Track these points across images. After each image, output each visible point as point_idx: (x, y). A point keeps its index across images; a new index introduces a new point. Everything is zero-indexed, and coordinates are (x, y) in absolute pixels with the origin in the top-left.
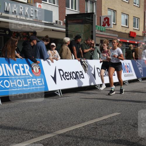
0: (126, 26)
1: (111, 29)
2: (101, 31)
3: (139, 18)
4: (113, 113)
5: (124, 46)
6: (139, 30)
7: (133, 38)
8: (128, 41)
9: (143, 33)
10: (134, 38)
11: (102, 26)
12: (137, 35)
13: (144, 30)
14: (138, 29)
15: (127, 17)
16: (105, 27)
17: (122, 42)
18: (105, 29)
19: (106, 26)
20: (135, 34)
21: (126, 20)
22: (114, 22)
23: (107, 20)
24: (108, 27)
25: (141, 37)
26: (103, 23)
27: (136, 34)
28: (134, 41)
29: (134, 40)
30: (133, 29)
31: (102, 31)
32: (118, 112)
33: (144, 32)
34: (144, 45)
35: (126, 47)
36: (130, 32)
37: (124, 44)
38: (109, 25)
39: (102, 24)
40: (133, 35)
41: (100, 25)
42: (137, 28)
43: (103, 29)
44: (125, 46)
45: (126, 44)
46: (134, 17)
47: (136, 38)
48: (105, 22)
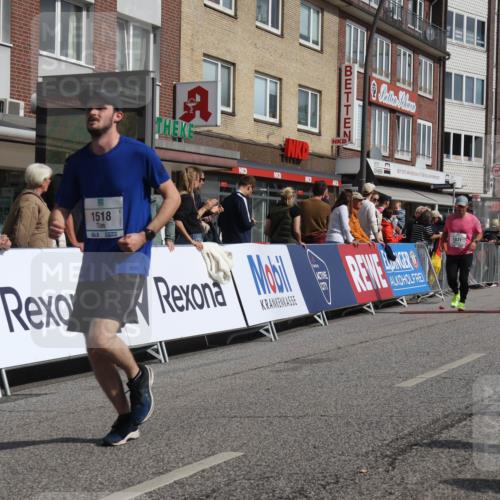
0: (272, 120)
1: (215, 130)
2: (174, 139)
3: (320, 92)
4: (214, 454)
5: (261, 193)
6: (319, 134)
7: (298, 161)
8: (277, 175)
9: (335, 145)
10: (303, 162)
11: (180, 121)
12: (310, 151)
13: (338, 135)
14: (316, 130)
15: (274, 85)
16: (193, 122)
17: (254, 180)
18: (190, 131)
19: (197, 120)
20: (303, 147)
21: (273, 99)
22: (228, 106)
24: (202, 122)
25: (328, 157)
26: (186, 108)
27: (306, 150)
28: (301, 173)
29: (302, 170)
30: (299, 130)
31: (180, 140)
32: (234, 451)
33: (339, 141)
34: (338, 188)
35: (269, 198)
36: (288, 141)
37: (264, 184)
38: (206, 116)
39: (180, 112)
40: (298, 151)
41: (174, 117)
42: (314, 125)
43: (183, 130)
44: (266, 192)
45: (272, 187)
46: (300, 86)
47: (309, 163)
48: (190, 105)
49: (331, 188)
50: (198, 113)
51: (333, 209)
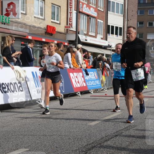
2: (2, 23)
3: (60, 7)
4: (17, 149)
5: (37, 47)
6: (60, 24)
7: (51, 35)
8: (44, 40)
9: (66, 29)
10: (53, 35)
11: (5, 16)
12: (56, 31)
13: (67, 24)
14: (59, 22)
15: (42, 3)
17: (34, 41)
18: (9, 20)
19: (11, 16)
20: (54, 29)
23: (11, 7)
24: (14, 17)
25: (63, 33)
26: (7, 11)
27: (55, 30)
28: (53, 39)
30: (52, 22)
31: (5, 24)
32: (25, 148)
33: (67, 27)
34: (67, 46)
35: (40, 49)
36: (47, 26)
37: (38, 43)
39: (4, 12)
40: (52, 30)
41: (2, 14)
42: (58, 20)
43: (6, 19)
44: (39, 47)
45: (42, 44)
46: (52, 4)
47: (56, 35)
48: (8, 9)
49: (64, 46)
50: (11, 13)
51: (65, 54)
